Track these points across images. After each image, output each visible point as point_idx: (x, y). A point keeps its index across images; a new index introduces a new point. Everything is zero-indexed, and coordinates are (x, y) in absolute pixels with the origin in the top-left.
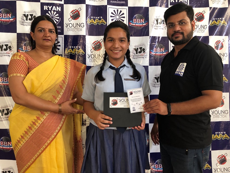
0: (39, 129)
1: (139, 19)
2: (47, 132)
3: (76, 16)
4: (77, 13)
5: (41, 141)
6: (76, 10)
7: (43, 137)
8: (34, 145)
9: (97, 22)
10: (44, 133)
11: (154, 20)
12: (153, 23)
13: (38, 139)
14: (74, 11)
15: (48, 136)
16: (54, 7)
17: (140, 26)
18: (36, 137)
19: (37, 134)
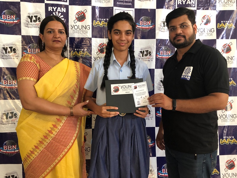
0: (56, 137)
1: (145, 21)
2: (64, 140)
3: (81, 17)
4: (82, 15)
5: (58, 150)
6: (81, 12)
7: (60, 146)
8: (50, 155)
9: (103, 24)
10: (62, 142)
11: (161, 22)
12: (159, 26)
13: (54, 148)
14: (79, 13)
15: (65, 144)
16: (59, 8)
17: (147, 29)
18: (53, 146)
19: (54, 143)
